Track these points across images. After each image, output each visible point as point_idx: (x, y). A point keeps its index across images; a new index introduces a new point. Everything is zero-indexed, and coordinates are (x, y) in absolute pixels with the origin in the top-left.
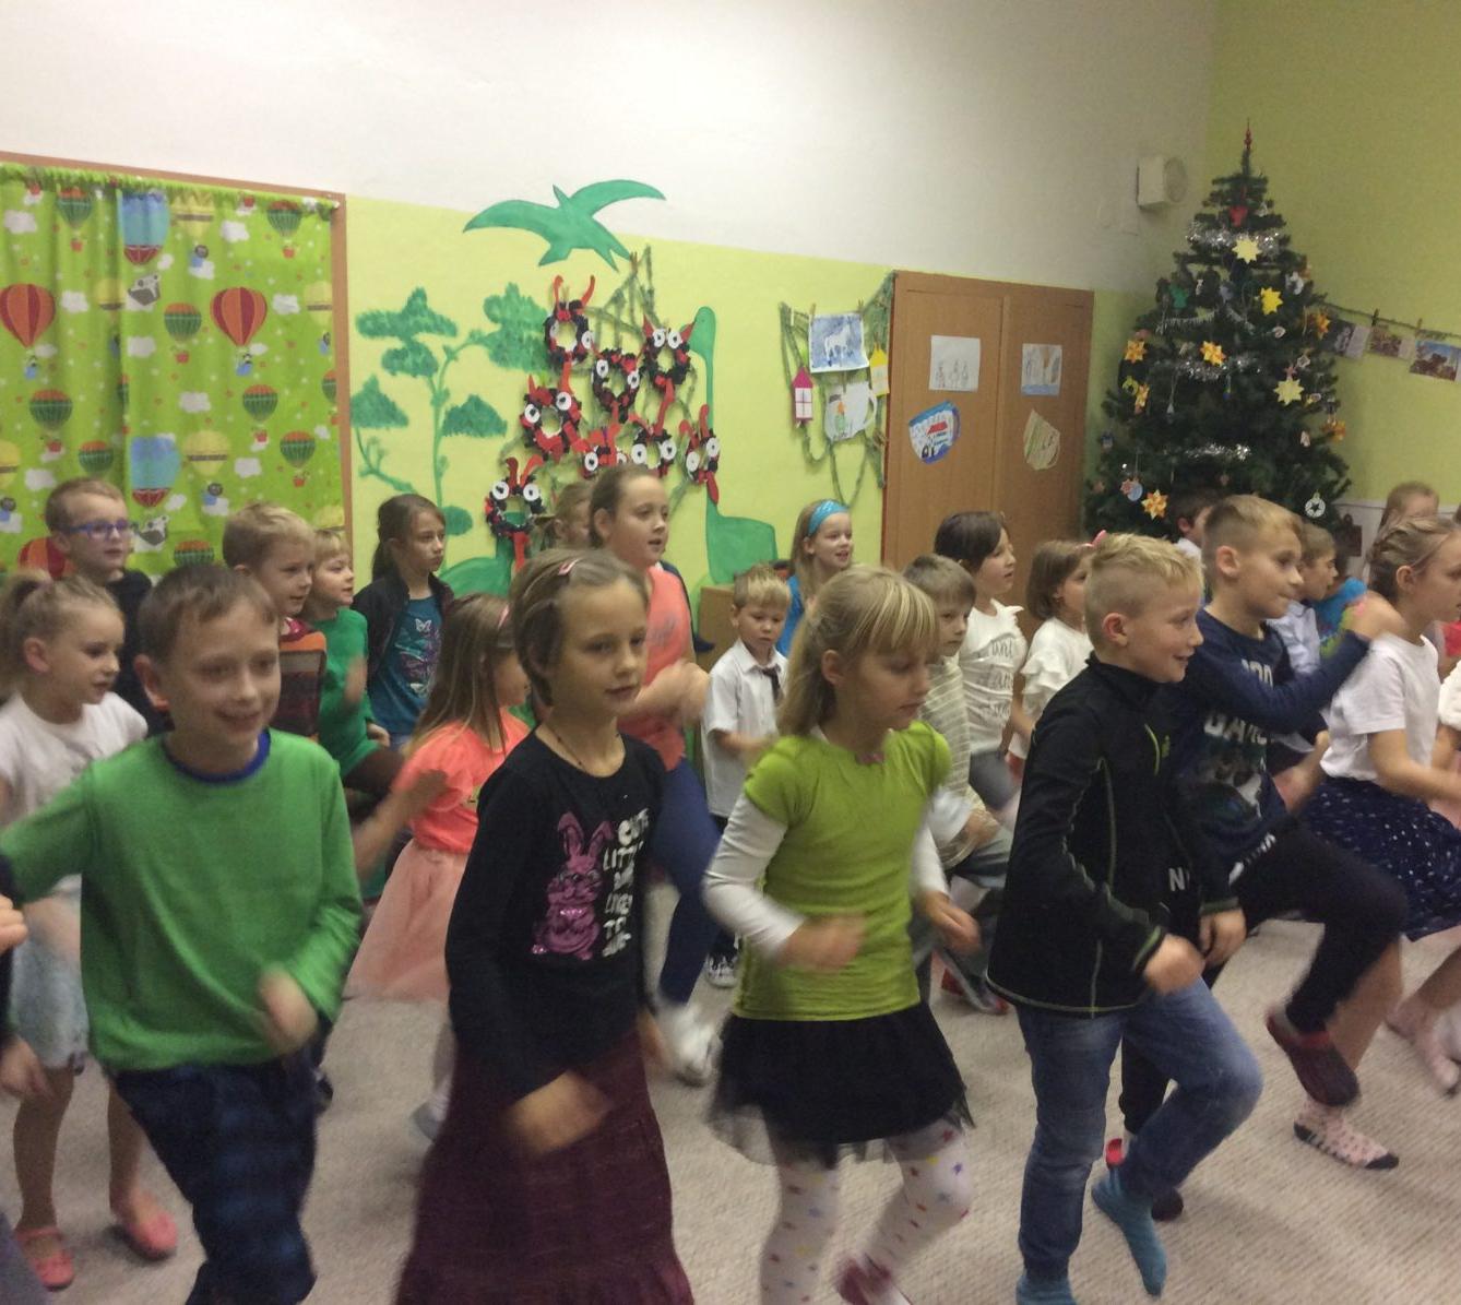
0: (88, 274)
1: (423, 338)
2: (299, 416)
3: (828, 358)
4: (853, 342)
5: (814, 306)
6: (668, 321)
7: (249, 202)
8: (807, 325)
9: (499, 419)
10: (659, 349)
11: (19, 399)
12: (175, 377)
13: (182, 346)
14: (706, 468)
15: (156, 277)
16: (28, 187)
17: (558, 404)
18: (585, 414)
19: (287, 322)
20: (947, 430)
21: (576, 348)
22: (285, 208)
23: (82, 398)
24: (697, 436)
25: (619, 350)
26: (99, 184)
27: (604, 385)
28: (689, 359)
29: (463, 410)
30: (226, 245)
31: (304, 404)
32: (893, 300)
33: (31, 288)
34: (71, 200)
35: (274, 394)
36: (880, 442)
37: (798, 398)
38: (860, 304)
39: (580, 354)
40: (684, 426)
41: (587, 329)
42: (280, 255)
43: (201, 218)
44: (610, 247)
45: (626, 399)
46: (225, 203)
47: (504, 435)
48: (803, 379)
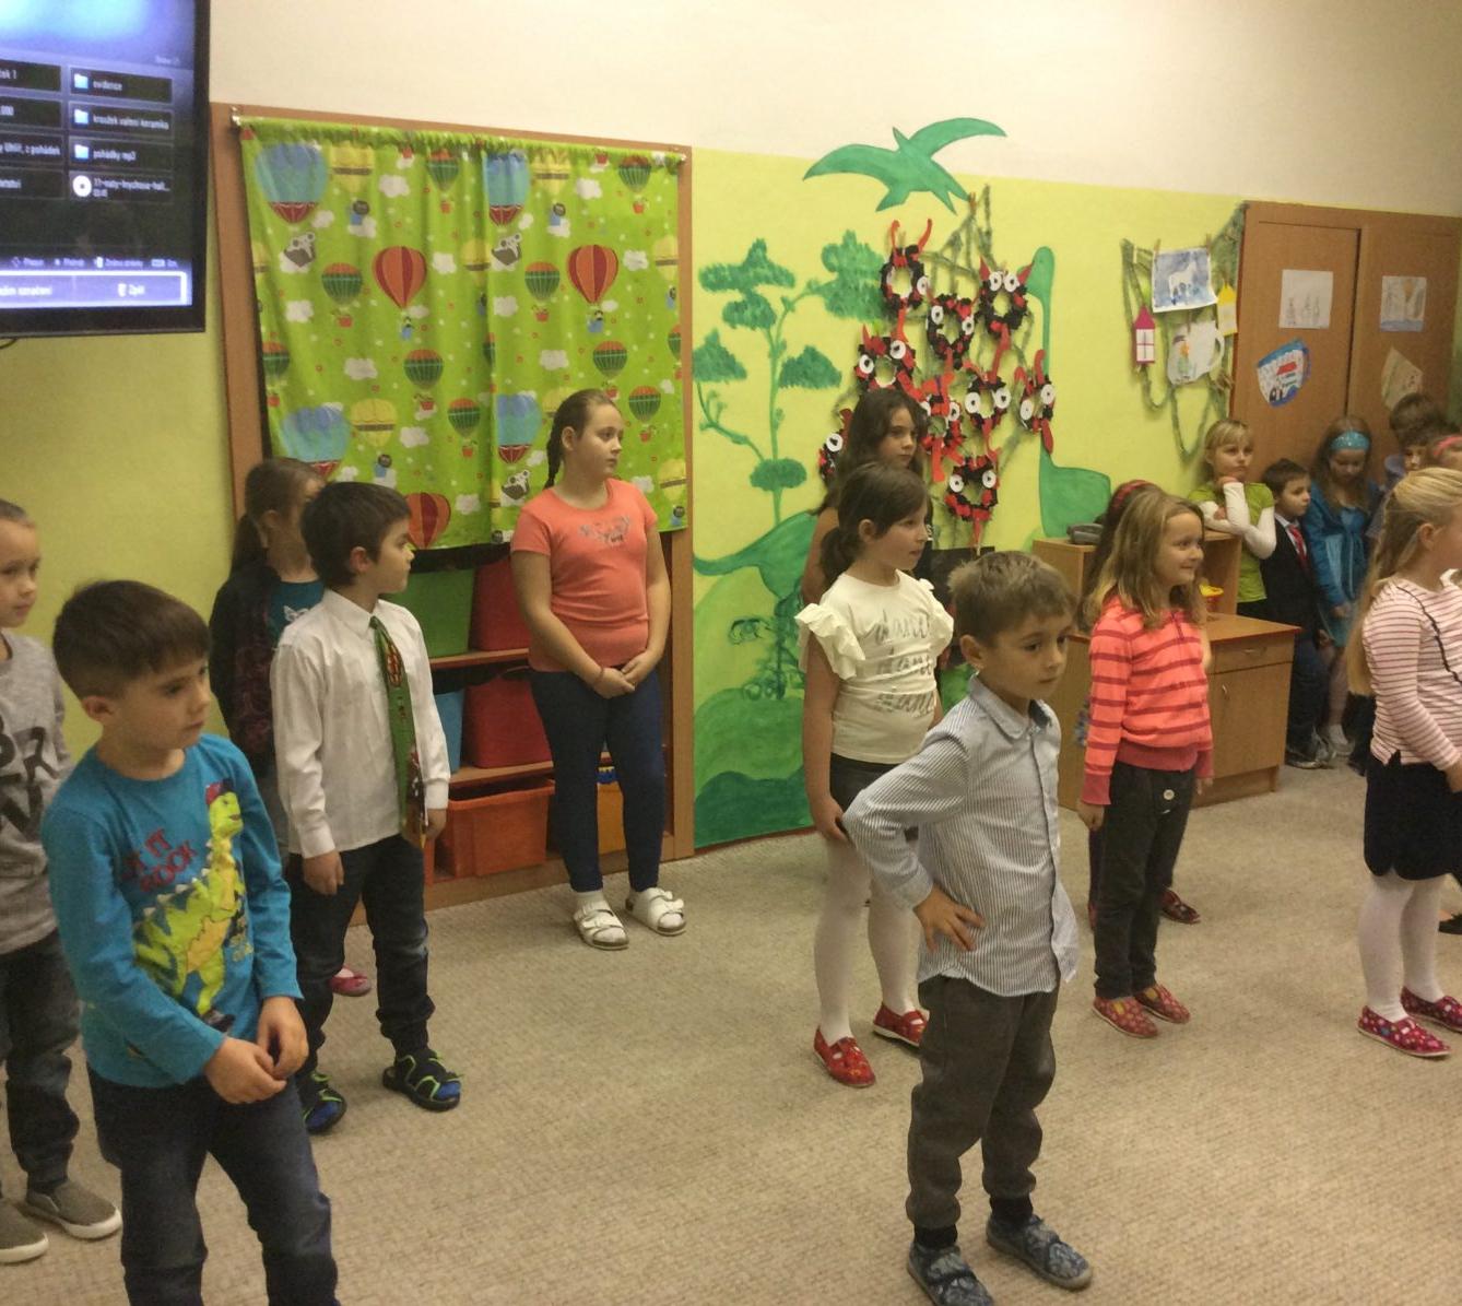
0: (456, 236)
1: (762, 290)
2: (646, 371)
3: (1172, 296)
4: (1199, 280)
5: (1159, 241)
6: (1005, 263)
7: (602, 158)
8: (1150, 262)
9: (834, 369)
10: (995, 293)
11: (395, 359)
12: (535, 335)
13: (541, 305)
14: (1041, 416)
15: (517, 237)
16: (401, 150)
17: (892, 352)
18: (919, 362)
19: (637, 278)
20: (1296, 371)
21: (911, 295)
22: (635, 164)
23: (451, 357)
24: (1031, 382)
25: (955, 295)
26: (465, 145)
27: (939, 331)
28: (1026, 302)
29: (800, 361)
30: (582, 204)
31: (651, 359)
32: (1243, 233)
33: (405, 251)
34: (440, 162)
35: (624, 351)
36: (1225, 385)
37: (1139, 339)
38: (1208, 240)
39: (915, 301)
40: (1019, 373)
41: (923, 275)
42: (630, 212)
43: (559, 177)
44: (947, 188)
45: (960, 346)
46: (580, 161)
47: (838, 386)
48: (1145, 319)
